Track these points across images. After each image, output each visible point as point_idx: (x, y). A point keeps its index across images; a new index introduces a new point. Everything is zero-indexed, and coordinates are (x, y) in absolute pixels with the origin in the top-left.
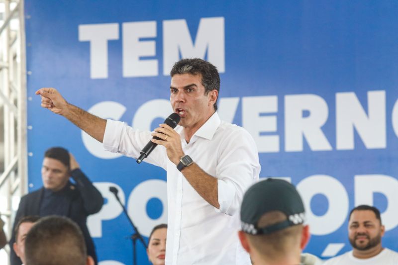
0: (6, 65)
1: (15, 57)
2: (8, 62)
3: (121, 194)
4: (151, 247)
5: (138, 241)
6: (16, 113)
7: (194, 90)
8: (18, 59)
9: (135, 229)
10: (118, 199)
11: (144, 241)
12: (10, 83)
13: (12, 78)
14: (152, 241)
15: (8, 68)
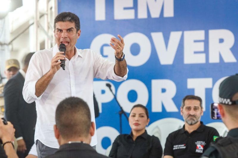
0: (46, 13)
1: (51, 8)
2: (47, 11)
3: (113, 88)
4: (130, 118)
5: (123, 115)
6: (52, 40)
7: (72, 31)
8: (53, 10)
9: (121, 108)
10: (111, 90)
11: (127, 115)
12: (48, 23)
13: (49, 20)
14: (131, 115)
15: (47, 14)
